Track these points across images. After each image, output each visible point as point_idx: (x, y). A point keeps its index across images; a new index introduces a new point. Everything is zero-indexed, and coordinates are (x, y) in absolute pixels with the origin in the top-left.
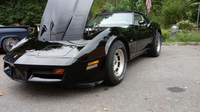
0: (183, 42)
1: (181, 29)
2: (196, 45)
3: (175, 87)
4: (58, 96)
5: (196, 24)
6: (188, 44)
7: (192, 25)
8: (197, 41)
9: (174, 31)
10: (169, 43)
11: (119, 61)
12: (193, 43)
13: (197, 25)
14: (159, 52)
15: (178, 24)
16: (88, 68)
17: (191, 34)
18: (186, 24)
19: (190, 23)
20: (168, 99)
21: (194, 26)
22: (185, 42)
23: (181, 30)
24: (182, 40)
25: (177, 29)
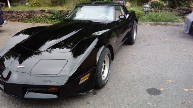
0: (154, 22)
1: (153, 7)
2: (166, 25)
3: (152, 89)
4: (52, 105)
5: (167, 3)
6: (159, 24)
7: (163, 4)
8: (167, 22)
9: (146, 10)
10: (142, 22)
11: (105, 64)
12: (163, 23)
13: (167, 5)
14: (135, 39)
15: (150, 2)
16: (81, 82)
17: (161, 13)
18: (158, 3)
19: (161, 2)
20: (149, 104)
21: (165, 5)
22: (156, 22)
23: (152, 9)
24: (153, 20)
25: (149, 8)
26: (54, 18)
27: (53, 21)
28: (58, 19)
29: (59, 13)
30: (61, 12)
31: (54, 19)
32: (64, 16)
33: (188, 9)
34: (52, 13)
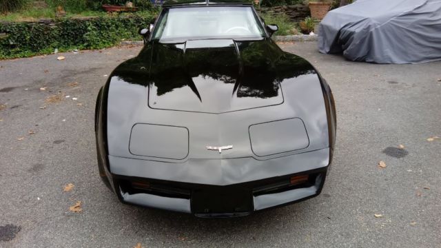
26: (12, 43)
27: (10, 51)
28: (24, 44)
29: (25, 29)
30: (29, 28)
31: (13, 46)
32: (38, 35)
33: (301, 8)
34: (5, 31)
